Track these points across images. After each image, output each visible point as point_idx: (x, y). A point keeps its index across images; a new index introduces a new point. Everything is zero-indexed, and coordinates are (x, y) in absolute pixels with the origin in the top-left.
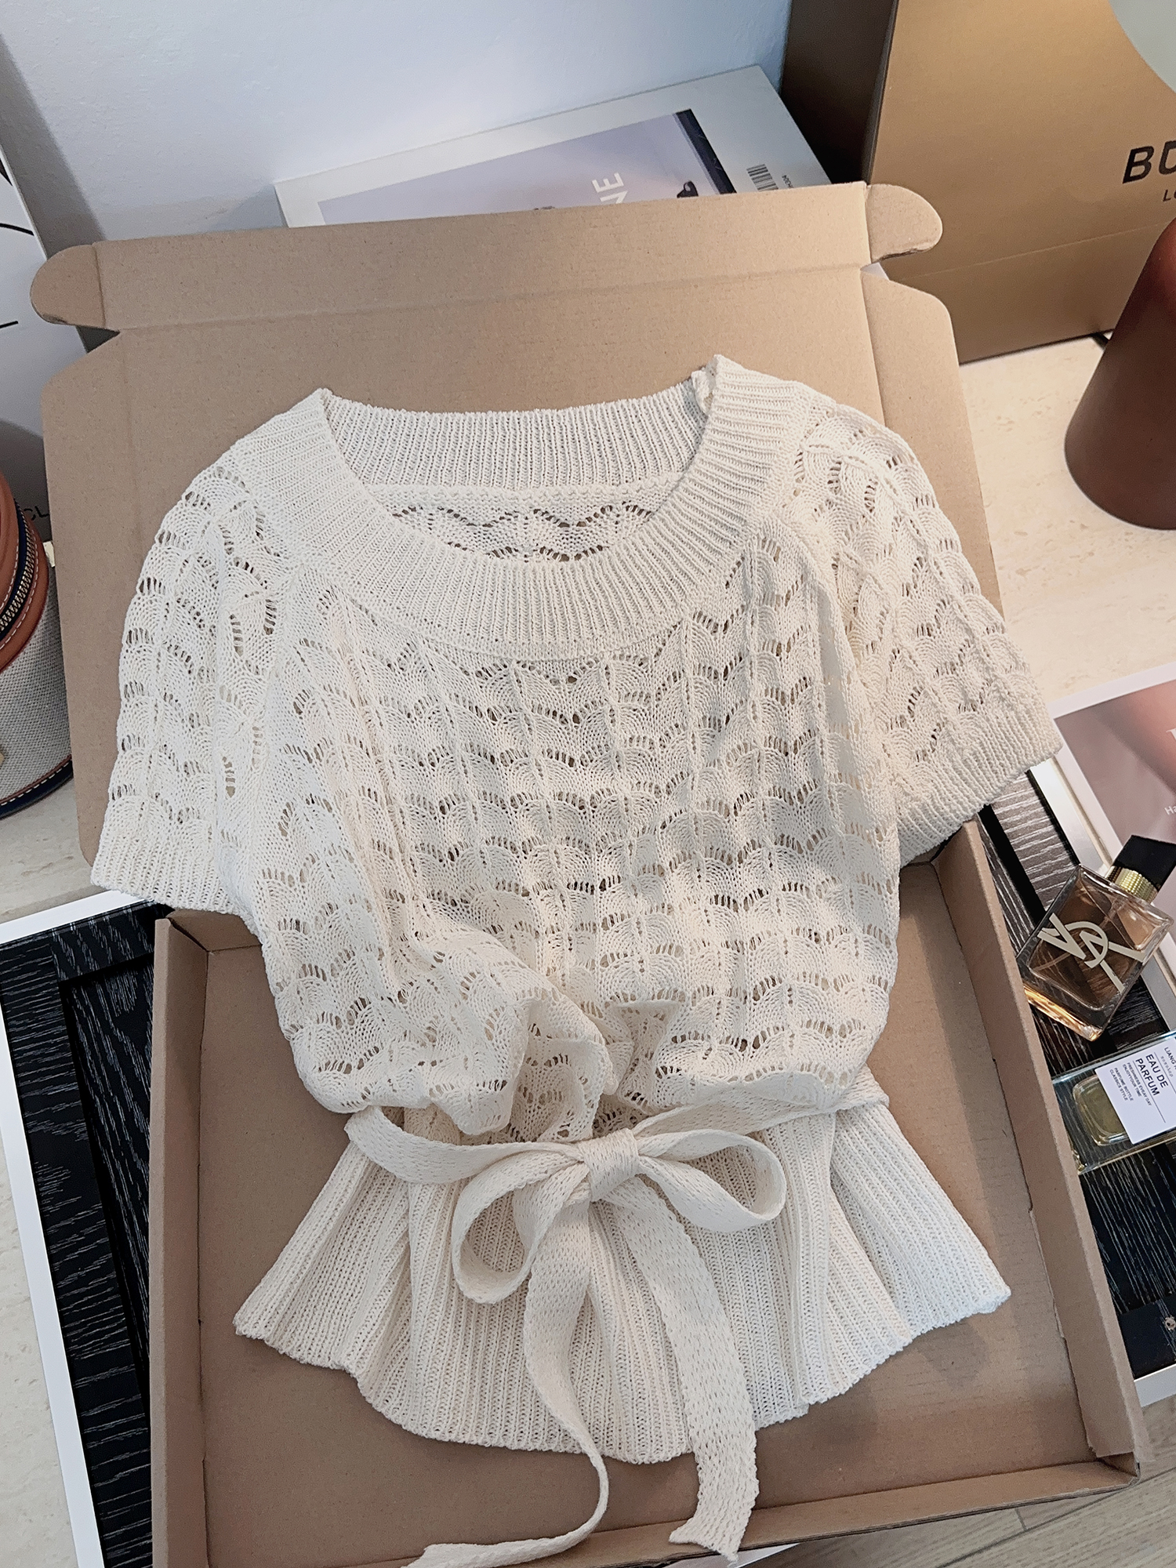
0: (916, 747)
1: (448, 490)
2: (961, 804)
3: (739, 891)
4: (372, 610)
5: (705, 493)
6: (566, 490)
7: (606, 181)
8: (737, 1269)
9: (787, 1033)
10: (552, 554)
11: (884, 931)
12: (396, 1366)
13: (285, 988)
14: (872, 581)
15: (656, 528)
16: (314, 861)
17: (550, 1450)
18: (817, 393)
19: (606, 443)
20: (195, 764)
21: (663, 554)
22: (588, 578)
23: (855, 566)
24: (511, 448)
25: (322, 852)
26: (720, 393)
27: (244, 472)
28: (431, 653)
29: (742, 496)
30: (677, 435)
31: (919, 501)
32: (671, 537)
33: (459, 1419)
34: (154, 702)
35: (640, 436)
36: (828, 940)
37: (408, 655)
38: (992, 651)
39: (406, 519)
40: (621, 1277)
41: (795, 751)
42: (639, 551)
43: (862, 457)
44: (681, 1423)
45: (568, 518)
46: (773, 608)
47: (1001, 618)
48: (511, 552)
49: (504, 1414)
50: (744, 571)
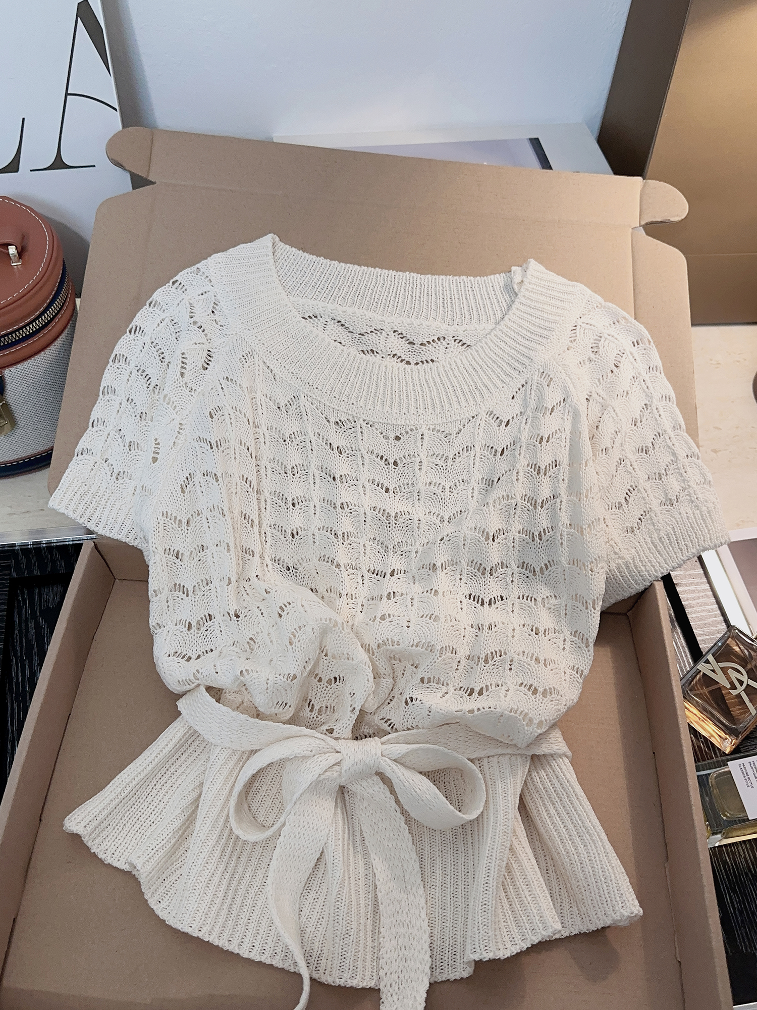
0: (627, 524)
1: (340, 309)
2: (654, 567)
3: (487, 593)
4: (275, 371)
5: (507, 340)
6: (416, 322)
8: (439, 860)
10: (400, 359)
11: (586, 636)
12: (173, 878)
13: (159, 595)
14: (612, 410)
15: (472, 355)
16: (198, 514)
17: (272, 965)
18: (592, 293)
19: (449, 300)
20: (136, 444)
21: (473, 372)
22: (421, 377)
23: (601, 400)
24: (386, 292)
25: (205, 509)
26: (528, 281)
27: (213, 274)
28: (308, 404)
29: (532, 344)
30: (496, 303)
31: (651, 368)
32: (481, 362)
33: (208, 922)
34: (120, 401)
35: (472, 299)
36: (544, 634)
37: (292, 404)
38: (688, 469)
39: (310, 321)
40: (351, 847)
41: (542, 507)
42: (458, 367)
43: (616, 336)
44: (375, 964)
45: (415, 339)
46: (542, 415)
47: (698, 450)
48: (373, 353)
49: (243, 929)
50: (526, 391)
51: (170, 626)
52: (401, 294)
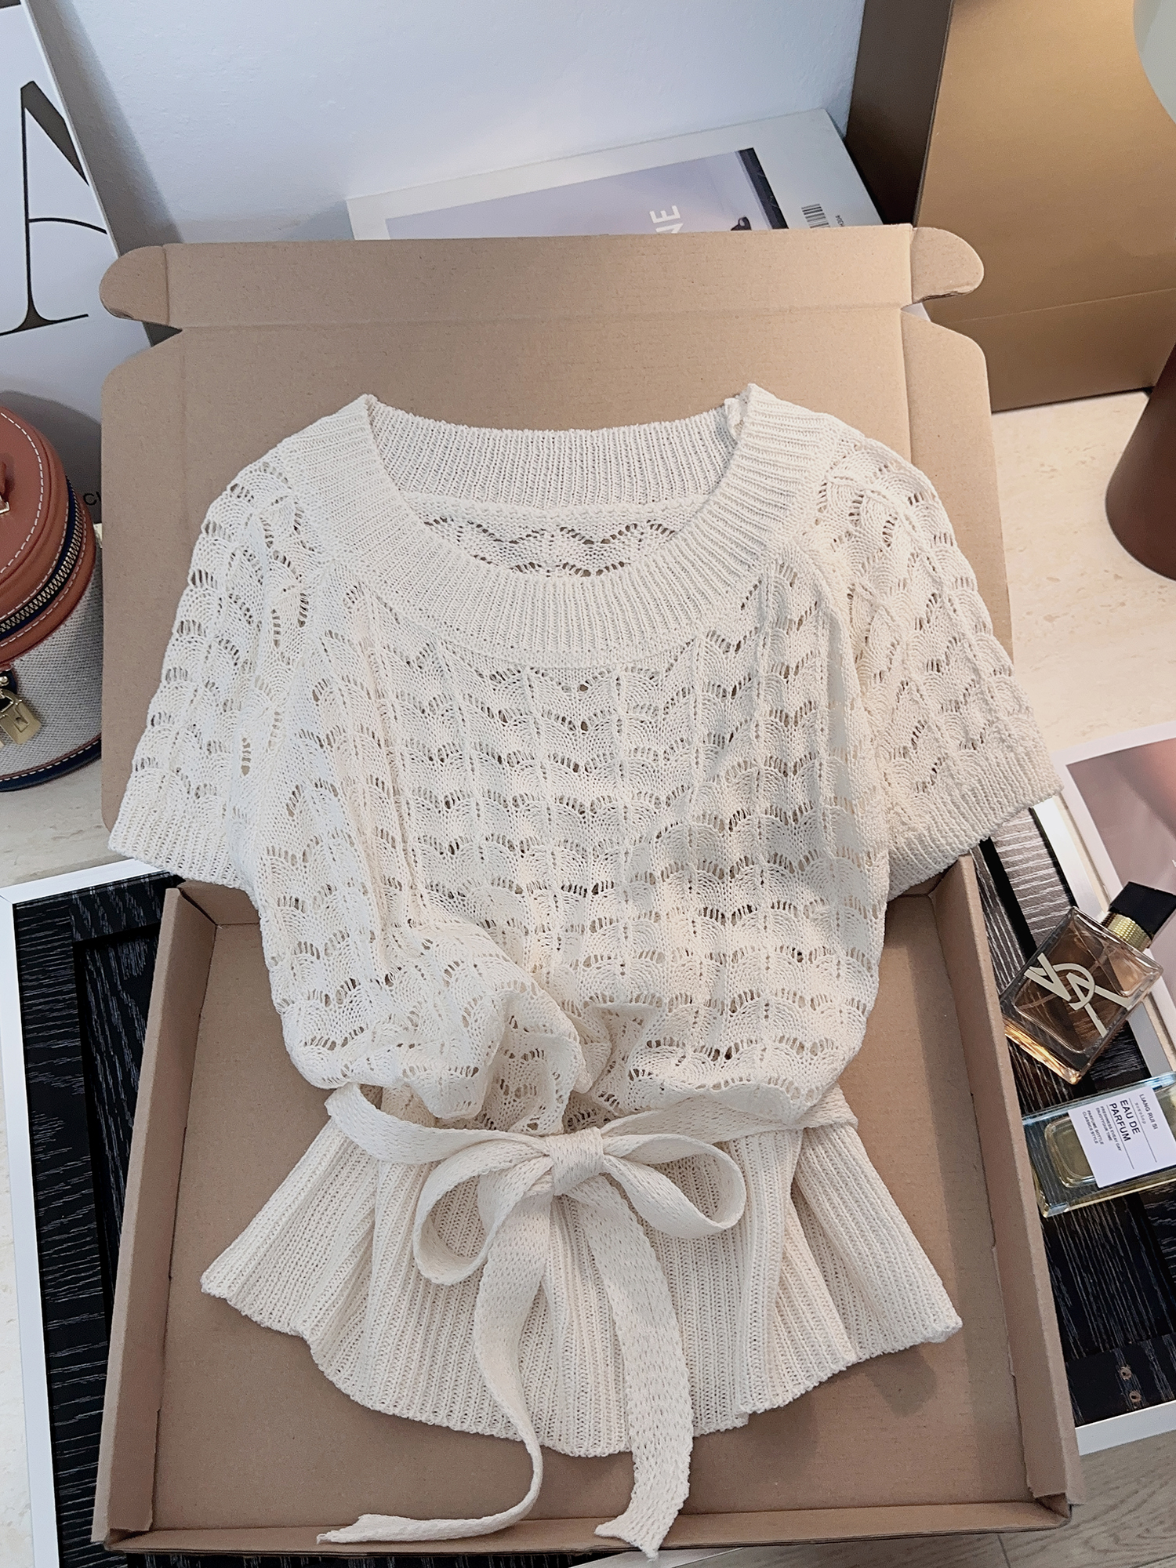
0: (917, 779)
1: (478, 505)
2: (957, 837)
3: (728, 905)
4: (396, 610)
5: (728, 516)
6: (592, 509)
7: (663, 213)
8: (693, 1275)
9: (760, 1047)
10: (574, 569)
11: (866, 956)
12: (352, 1338)
13: (280, 963)
14: (884, 612)
15: (678, 547)
16: (317, 843)
17: (492, 1435)
18: (847, 426)
19: (637, 463)
20: (218, 744)
21: (682, 573)
22: (607, 593)
23: (869, 597)
24: (543, 468)
25: (326, 834)
26: (750, 420)
27: (288, 469)
28: (448, 654)
29: (765, 521)
30: (706, 458)
31: (937, 538)
32: (691, 556)
33: (405, 1394)
34: (196, 688)
35: (670, 458)
36: (810, 959)
37: (426, 655)
38: (996, 693)
39: (436, 528)
40: (577, 1273)
41: (795, 772)
42: (659, 568)
43: (884, 492)
44: (622, 1421)
45: (593, 535)
46: (785, 632)
47: (1009, 660)
48: (533, 567)
49: (450, 1394)
50: (760, 594)
51: (301, 1002)
52: (566, 468)
